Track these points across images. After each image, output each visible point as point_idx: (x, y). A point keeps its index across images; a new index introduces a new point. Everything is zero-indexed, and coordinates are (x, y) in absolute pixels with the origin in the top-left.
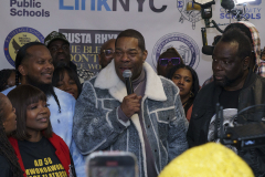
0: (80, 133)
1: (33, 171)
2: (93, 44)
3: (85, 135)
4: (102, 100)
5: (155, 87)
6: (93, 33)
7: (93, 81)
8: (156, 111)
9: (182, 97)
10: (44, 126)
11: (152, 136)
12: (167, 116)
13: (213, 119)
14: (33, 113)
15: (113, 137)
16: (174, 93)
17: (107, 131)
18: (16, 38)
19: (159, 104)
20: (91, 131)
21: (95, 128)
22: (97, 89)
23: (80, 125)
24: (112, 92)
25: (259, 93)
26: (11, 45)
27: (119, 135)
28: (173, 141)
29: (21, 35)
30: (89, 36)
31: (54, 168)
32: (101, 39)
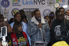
0: (29, 31)
1: (19, 40)
3: (30, 32)
8: (44, 26)
9: (48, 22)
10: (21, 31)
12: (46, 27)
13: (55, 28)
14: (19, 28)
18: (14, 11)
19: (44, 24)
20: (32, 31)
21: (32, 30)
23: (29, 30)
25: (65, 22)
26: (13, 12)
29: (15, 10)
31: (23, 39)
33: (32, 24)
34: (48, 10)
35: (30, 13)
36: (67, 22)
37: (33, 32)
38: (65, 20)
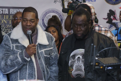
0: (3, 63)
2: (9, 14)
3: (6, 64)
4: (14, 45)
5: (43, 38)
6: (9, 8)
7: (10, 35)
8: (43, 50)
11: (42, 63)
12: (49, 53)
15: (21, 66)
16: (52, 40)
17: (18, 63)
19: (44, 46)
20: (9, 62)
21: (12, 61)
22: (12, 39)
23: (3, 59)
24: (20, 41)
27: (24, 65)
28: (52, 65)
30: (7, 10)
32: (13, 12)
33: (13, 46)
34: (53, 12)
35: (9, 17)
36: (101, 42)
37: (12, 66)
38: (95, 35)
